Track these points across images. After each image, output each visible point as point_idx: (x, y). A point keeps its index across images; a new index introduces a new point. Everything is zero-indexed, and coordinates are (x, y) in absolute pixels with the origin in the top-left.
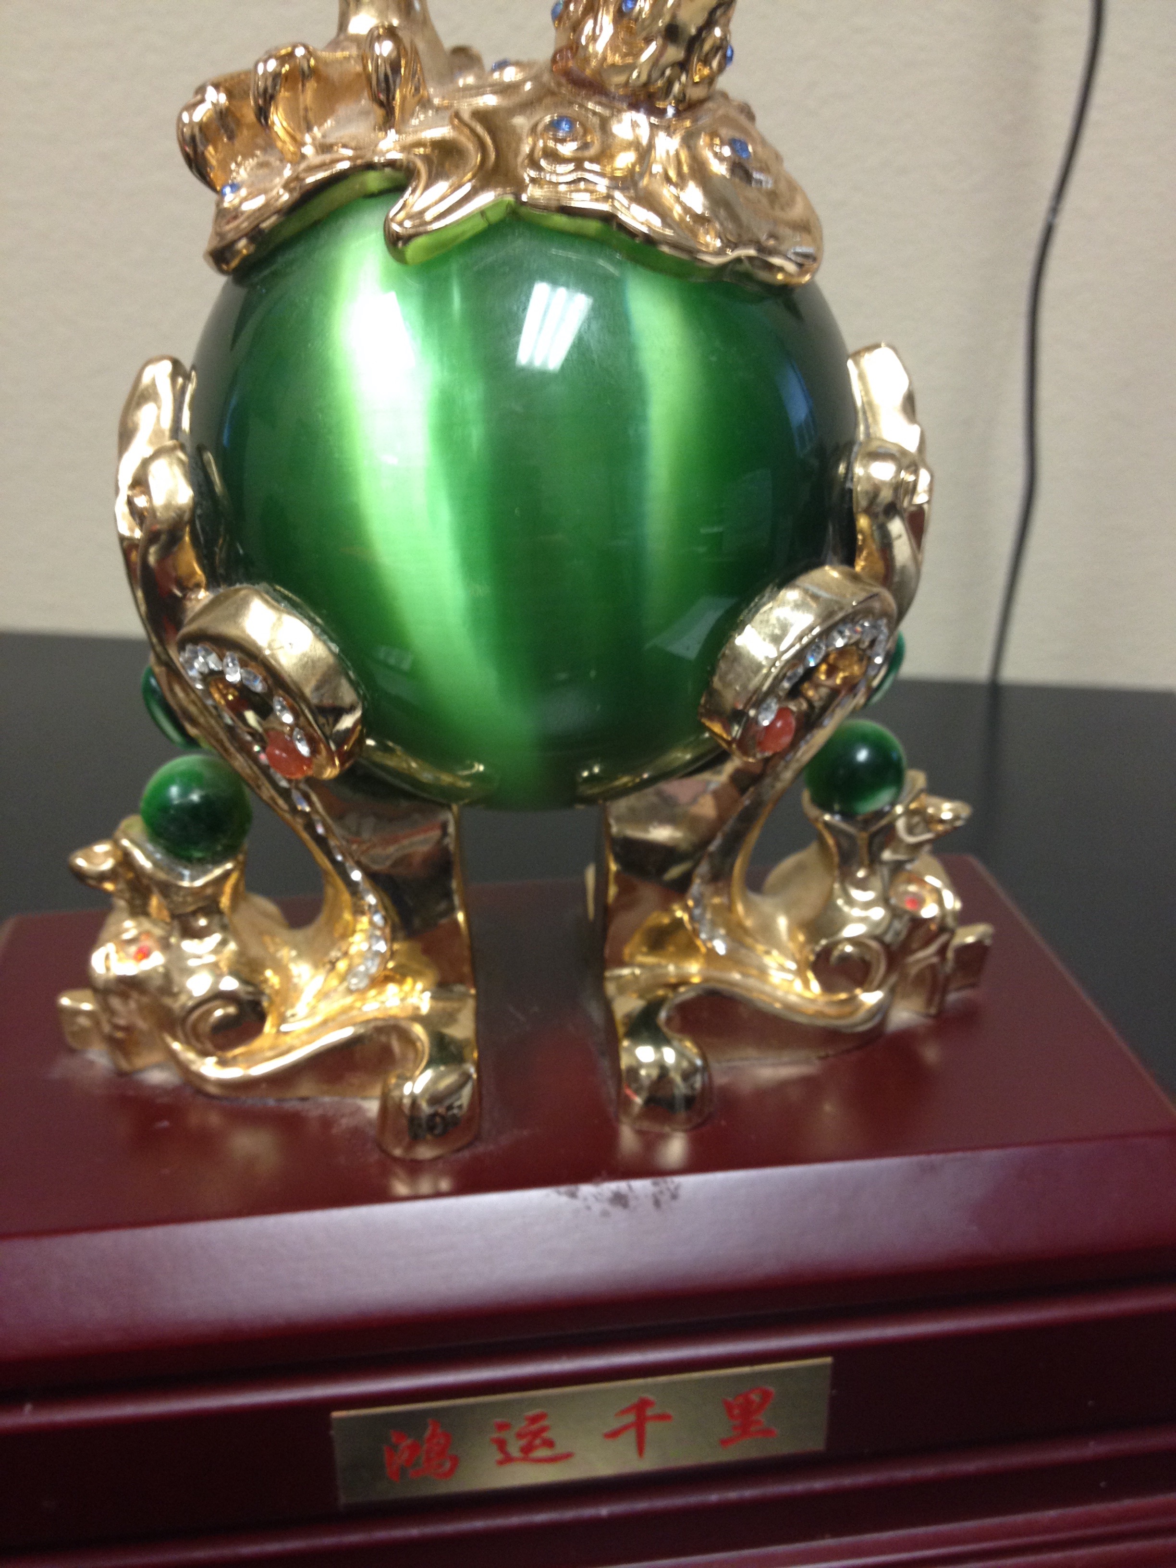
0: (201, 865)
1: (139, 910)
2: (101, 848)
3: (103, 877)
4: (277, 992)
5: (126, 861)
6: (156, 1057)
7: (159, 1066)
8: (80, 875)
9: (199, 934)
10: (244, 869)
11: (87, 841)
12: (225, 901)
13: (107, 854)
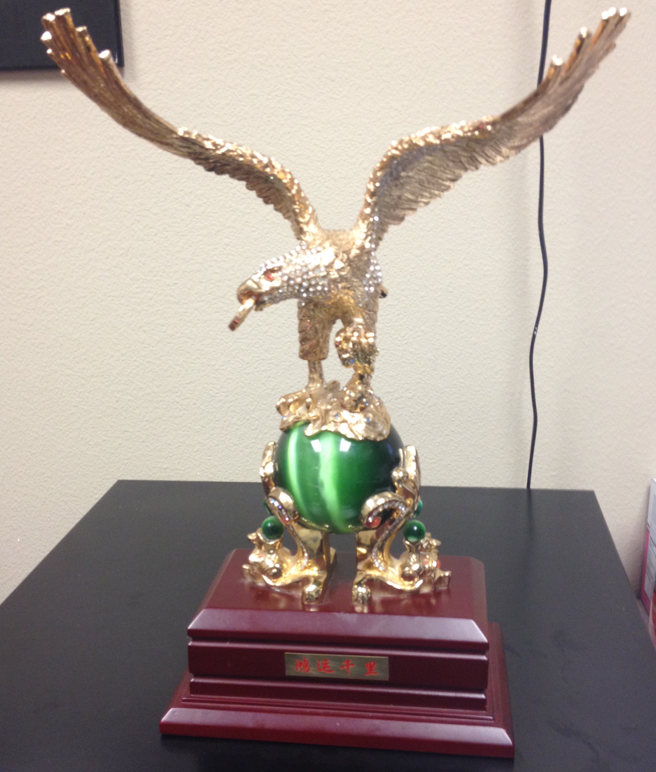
0: (271, 539)
1: (260, 548)
2: (254, 534)
3: (254, 540)
4: (286, 569)
5: (258, 538)
6: (261, 580)
7: (262, 582)
8: (250, 540)
9: (271, 554)
10: (281, 541)
11: (251, 532)
12: (277, 548)
13: (255, 536)
